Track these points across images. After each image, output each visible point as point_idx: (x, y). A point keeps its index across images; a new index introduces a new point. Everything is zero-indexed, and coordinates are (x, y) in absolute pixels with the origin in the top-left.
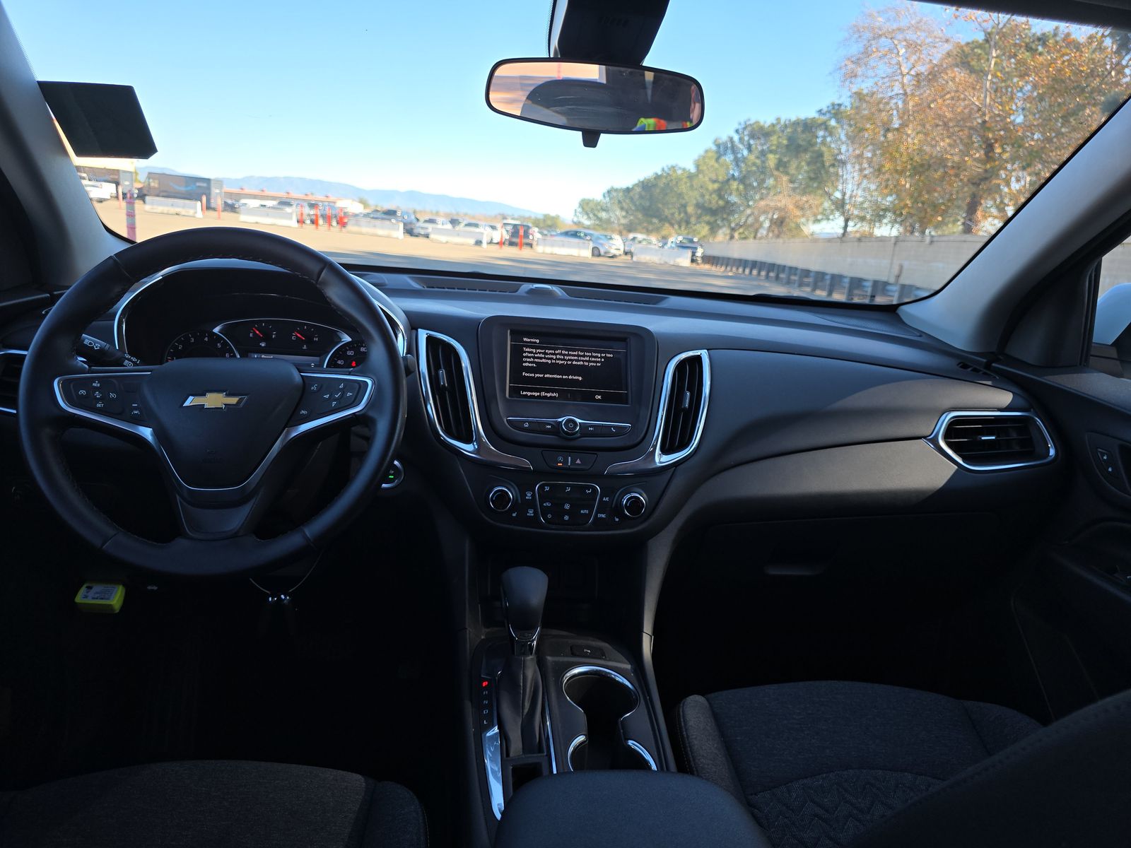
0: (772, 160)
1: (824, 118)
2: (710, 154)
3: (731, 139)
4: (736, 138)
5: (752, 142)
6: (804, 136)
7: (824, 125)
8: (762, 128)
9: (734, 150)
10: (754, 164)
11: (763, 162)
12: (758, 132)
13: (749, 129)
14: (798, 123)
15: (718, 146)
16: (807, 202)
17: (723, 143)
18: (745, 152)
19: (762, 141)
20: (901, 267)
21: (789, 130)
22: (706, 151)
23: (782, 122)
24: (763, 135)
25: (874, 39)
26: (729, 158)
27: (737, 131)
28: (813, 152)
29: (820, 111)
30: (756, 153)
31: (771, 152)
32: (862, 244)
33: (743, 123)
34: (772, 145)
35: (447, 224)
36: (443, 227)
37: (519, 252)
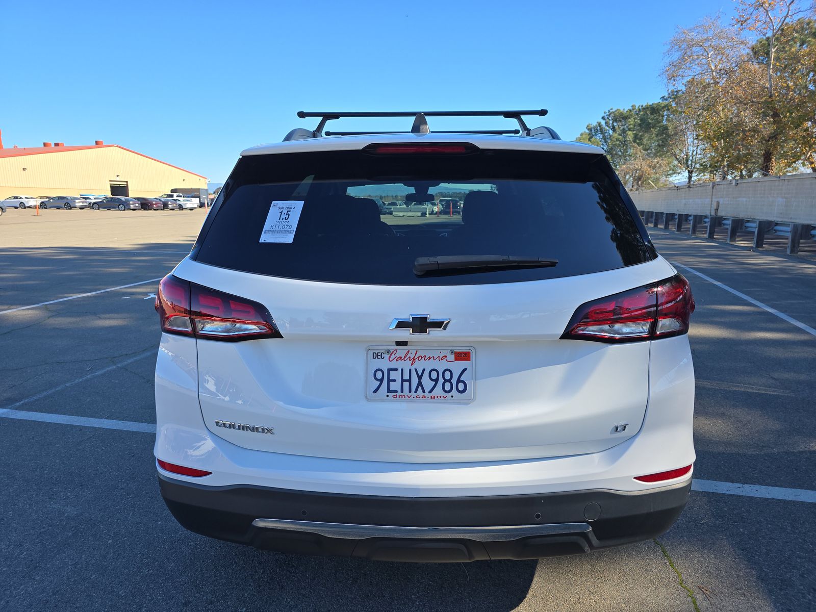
0: (630, 135)
1: (666, 102)
2: (584, 136)
3: (600, 124)
4: (603, 122)
5: (615, 124)
6: (652, 116)
7: (667, 107)
8: (621, 114)
9: (602, 131)
10: (617, 140)
11: (624, 137)
12: (620, 117)
13: (612, 115)
14: (647, 108)
15: (590, 130)
16: (658, 162)
17: (594, 128)
18: (611, 132)
19: (623, 123)
20: (718, 203)
21: (642, 113)
22: (582, 135)
23: (637, 108)
24: (623, 118)
25: (689, 48)
26: (599, 137)
27: (603, 118)
28: (660, 127)
29: (663, 98)
30: (619, 131)
31: (629, 130)
32: (691, 189)
33: (607, 111)
34: (630, 125)
35: (403, 205)
36: (401, 207)
37: (450, 218)
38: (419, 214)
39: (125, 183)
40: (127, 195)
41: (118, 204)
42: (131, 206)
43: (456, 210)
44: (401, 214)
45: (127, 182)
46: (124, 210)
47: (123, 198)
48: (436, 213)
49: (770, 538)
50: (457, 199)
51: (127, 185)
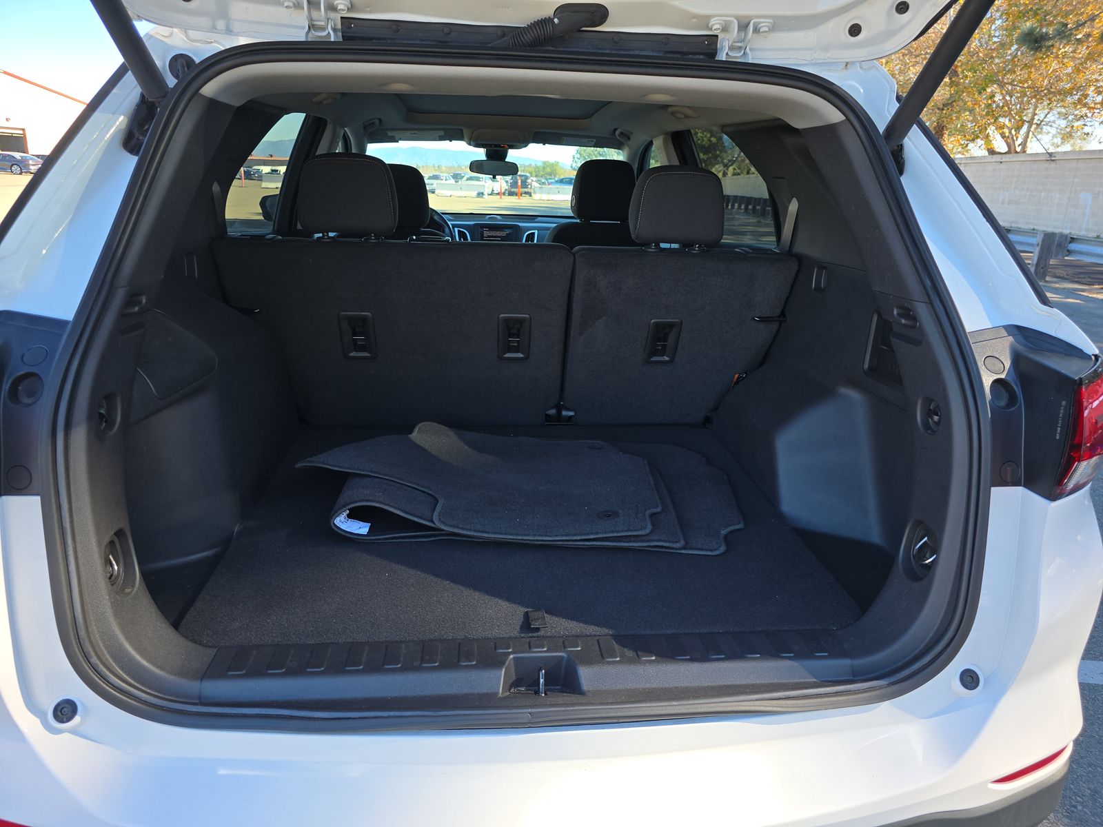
35: (450, 179)
36: (447, 182)
37: (517, 201)
38: (475, 194)
39: (21, 132)
40: (25, 150)
41: (10, 164)
42: (31, 167)
43: (526, 190)
44: (448, 193)
45: (23, 130)
46: (21, 174)
47: (18, 155)
48: (498, 194)
49: (1090, 765)
50: (528, 175)
51: (24, 134)
